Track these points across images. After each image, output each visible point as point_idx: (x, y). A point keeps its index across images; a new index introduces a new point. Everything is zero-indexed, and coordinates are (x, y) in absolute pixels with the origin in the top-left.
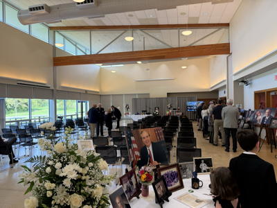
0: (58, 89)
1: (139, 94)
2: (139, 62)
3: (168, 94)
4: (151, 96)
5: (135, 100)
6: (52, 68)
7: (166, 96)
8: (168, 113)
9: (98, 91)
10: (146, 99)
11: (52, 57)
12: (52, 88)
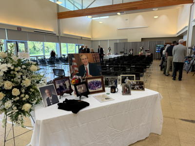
0: (61, 35)
1: (119, 40)
2: (119, 14)
3: (142, 39)
4: (128, 41)
5: (116, 44)
6: (57, 20)
7: (140, 41)
8: (140, 53)
9: (90, 37)
10: (125, 43)
11: (57, 12)
12: (57, 35)
